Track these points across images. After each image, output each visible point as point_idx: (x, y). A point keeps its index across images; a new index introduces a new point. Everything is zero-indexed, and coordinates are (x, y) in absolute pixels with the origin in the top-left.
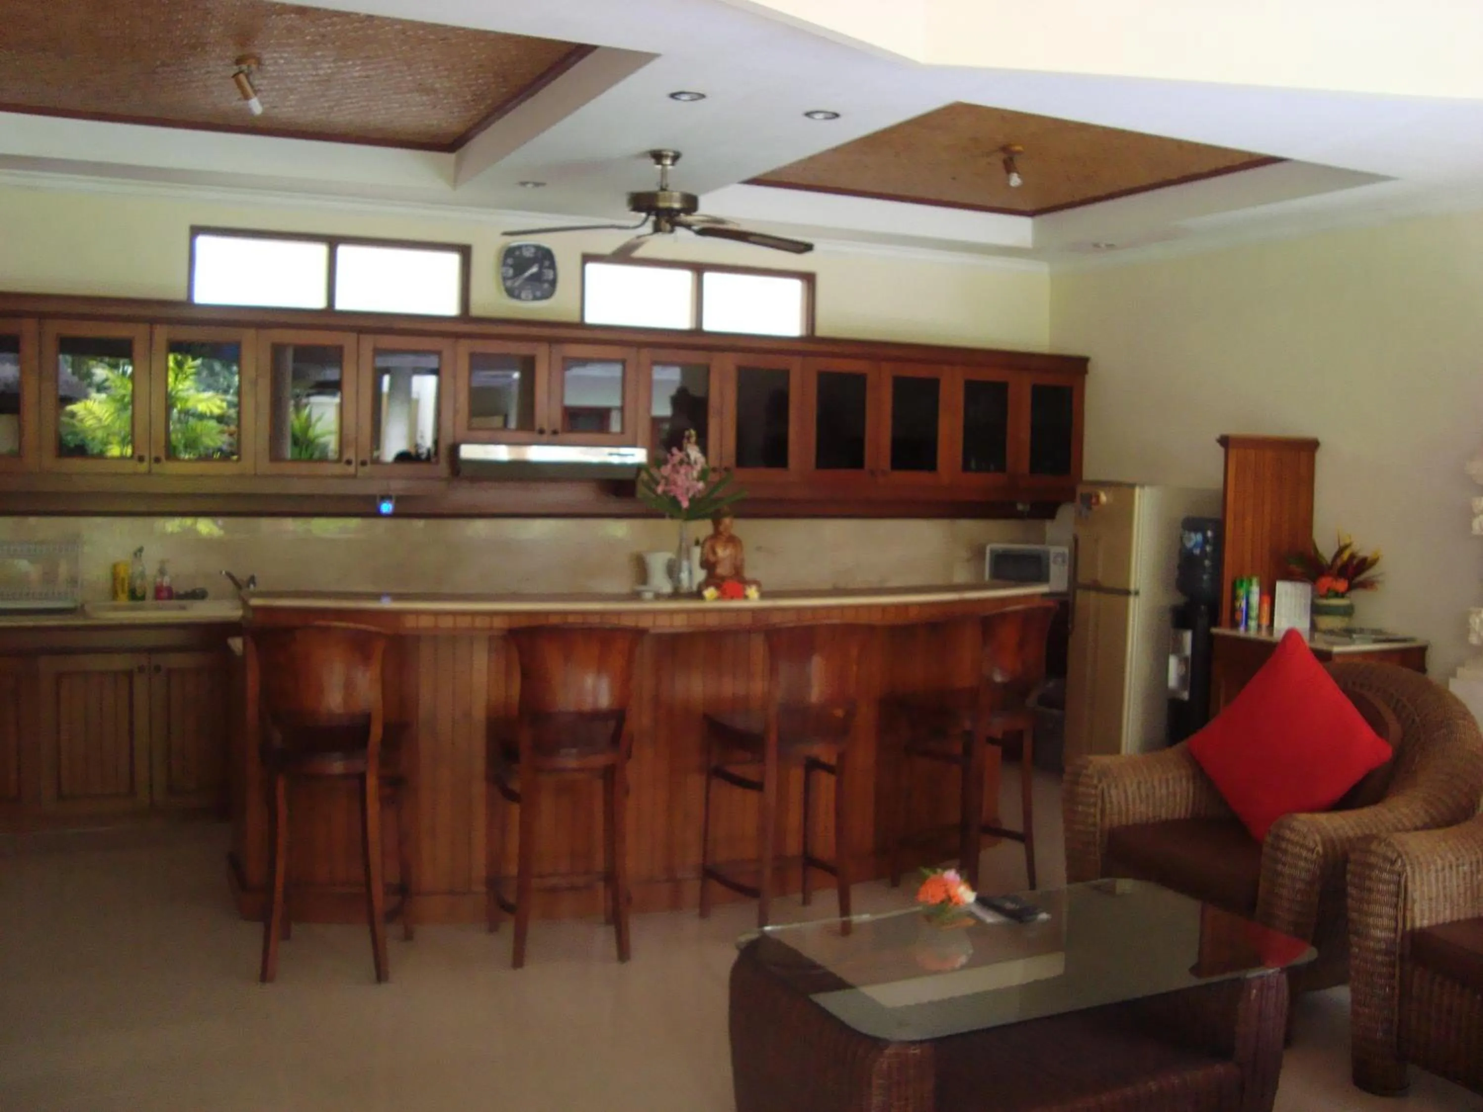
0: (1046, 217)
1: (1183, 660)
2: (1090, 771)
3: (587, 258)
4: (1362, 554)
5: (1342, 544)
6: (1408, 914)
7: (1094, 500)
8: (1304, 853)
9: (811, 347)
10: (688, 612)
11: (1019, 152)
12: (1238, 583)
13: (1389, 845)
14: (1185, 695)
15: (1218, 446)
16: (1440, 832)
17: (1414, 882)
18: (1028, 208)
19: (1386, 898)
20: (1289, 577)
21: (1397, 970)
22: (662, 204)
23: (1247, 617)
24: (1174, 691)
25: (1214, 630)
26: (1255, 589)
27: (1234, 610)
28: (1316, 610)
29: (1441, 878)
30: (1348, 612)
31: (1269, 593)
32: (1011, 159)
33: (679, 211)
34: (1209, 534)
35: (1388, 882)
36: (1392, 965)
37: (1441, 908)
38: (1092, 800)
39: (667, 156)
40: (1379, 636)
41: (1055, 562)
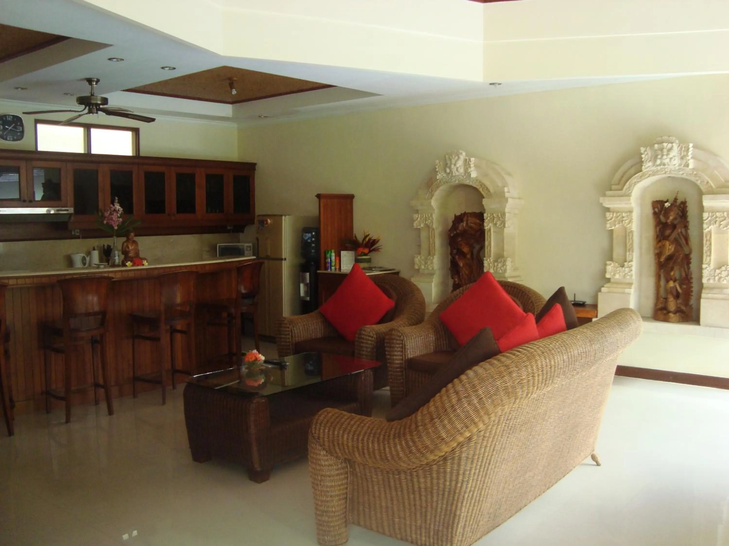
0: (238, 105)
1: (306, 285)
2: (286, 322)
3: (37, 121)
4: (373, 238)
5: (366, 235)
6: (406, 353)
7: (265, 222)
8: (370, 338)
9: (137, 161)
10: (122, 271)
11: (235, 80)
12: (327, 252)
13: (399, 331)
14: (308, 299)
15: (316, 198)
16: (414, 327)
17: (407, 343)
18: (230, 100)
19: (399, 349)
20: (346, 249)
21: (404, 374)
22: (93, 102)
23: (331, 266)
24: (303, 297)
25: (318, 271)
26: (333, 254)
27: (326, 263)
28: (357, 261)
29: (415, 341)
30: (369, 261)
31: (338, 256)
32: (232, 83)
33: (100, 104)
34: (314, 233)
35: (399, 344)
36: (402, 372)
37: (416, 351)
38: (287, 333)
39: (94, 81)
40: (381, 269)
41: (247, 250)
